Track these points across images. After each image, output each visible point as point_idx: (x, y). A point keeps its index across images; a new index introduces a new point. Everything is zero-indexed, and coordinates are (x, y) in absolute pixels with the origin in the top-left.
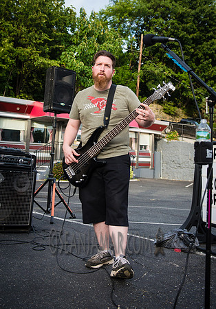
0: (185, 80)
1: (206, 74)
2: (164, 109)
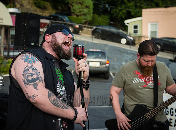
2: (35, 3)
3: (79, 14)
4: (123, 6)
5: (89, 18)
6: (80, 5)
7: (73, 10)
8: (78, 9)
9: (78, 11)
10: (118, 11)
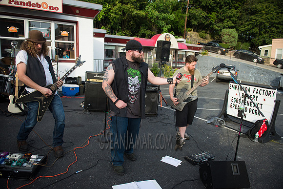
0: (213, 18)
1: (225, 15)
2: (200, 35)
3: (227, 42)
4: (260, 37)
5: (234, 44)
7: (224, 39)
8: (227, 38)
10: (256, 40)
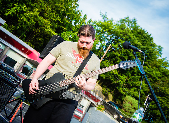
6: (130, 105)
7: (125, 105)
8: (128, 106)
9: (127, 108)
